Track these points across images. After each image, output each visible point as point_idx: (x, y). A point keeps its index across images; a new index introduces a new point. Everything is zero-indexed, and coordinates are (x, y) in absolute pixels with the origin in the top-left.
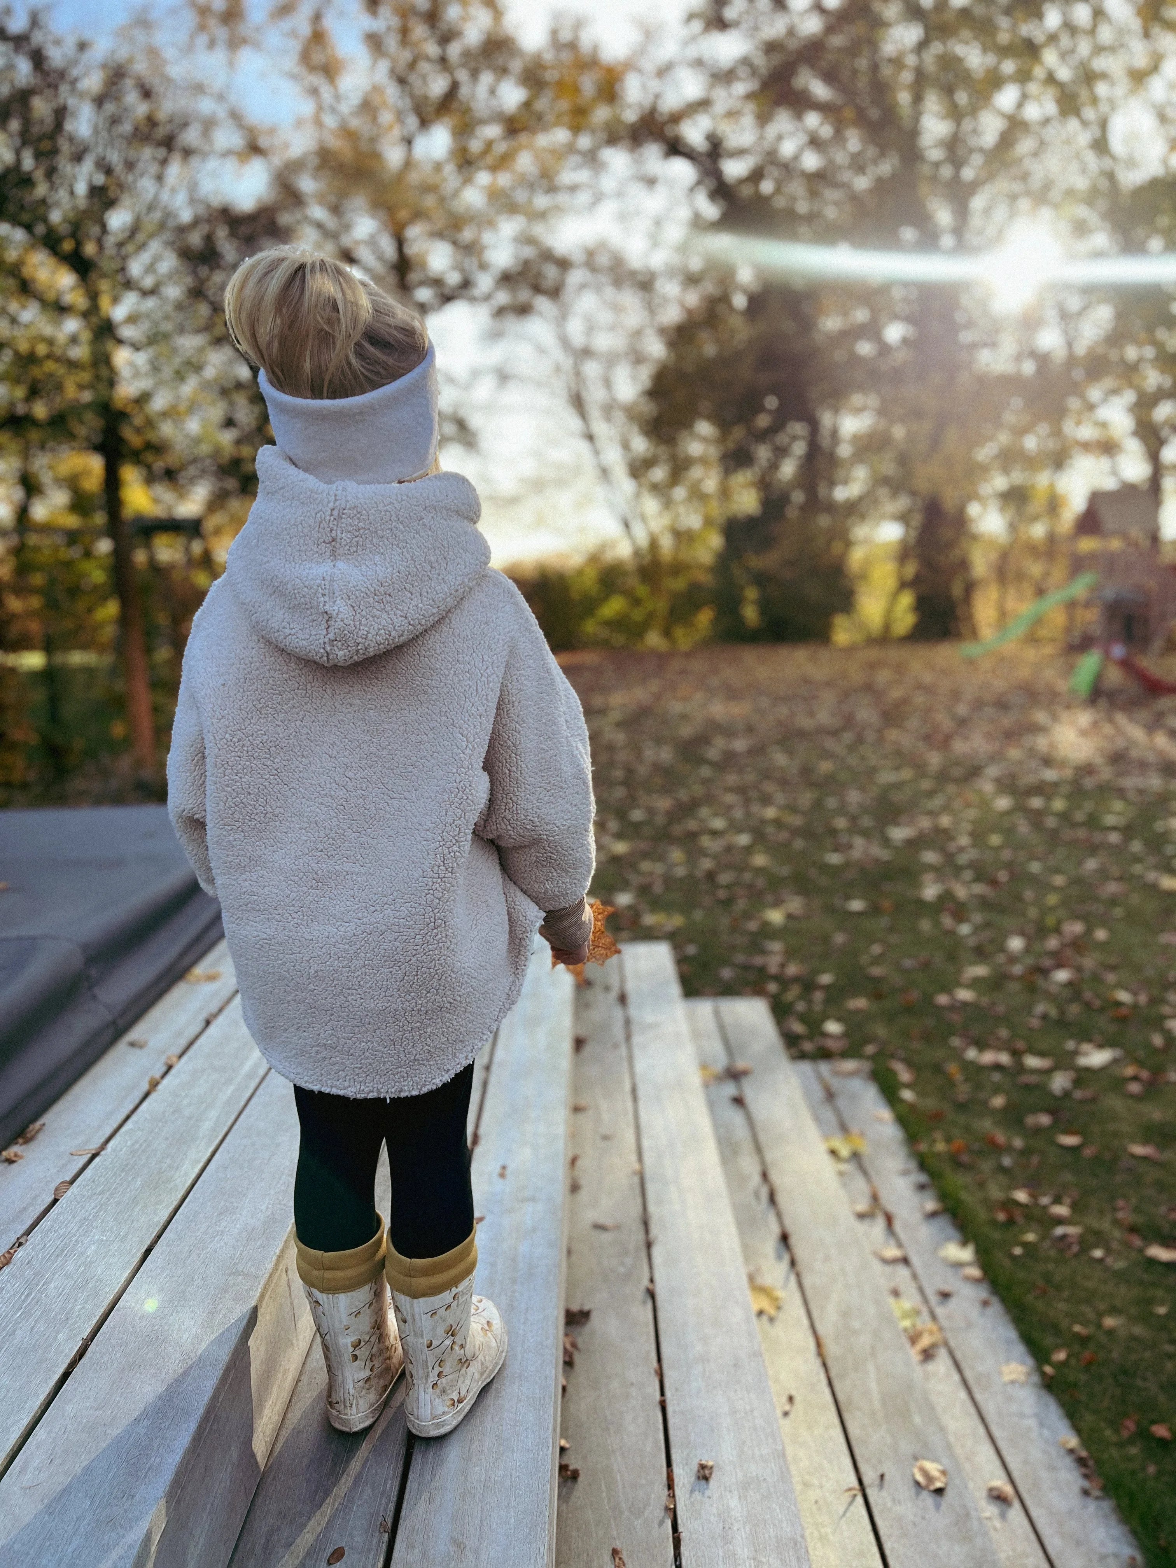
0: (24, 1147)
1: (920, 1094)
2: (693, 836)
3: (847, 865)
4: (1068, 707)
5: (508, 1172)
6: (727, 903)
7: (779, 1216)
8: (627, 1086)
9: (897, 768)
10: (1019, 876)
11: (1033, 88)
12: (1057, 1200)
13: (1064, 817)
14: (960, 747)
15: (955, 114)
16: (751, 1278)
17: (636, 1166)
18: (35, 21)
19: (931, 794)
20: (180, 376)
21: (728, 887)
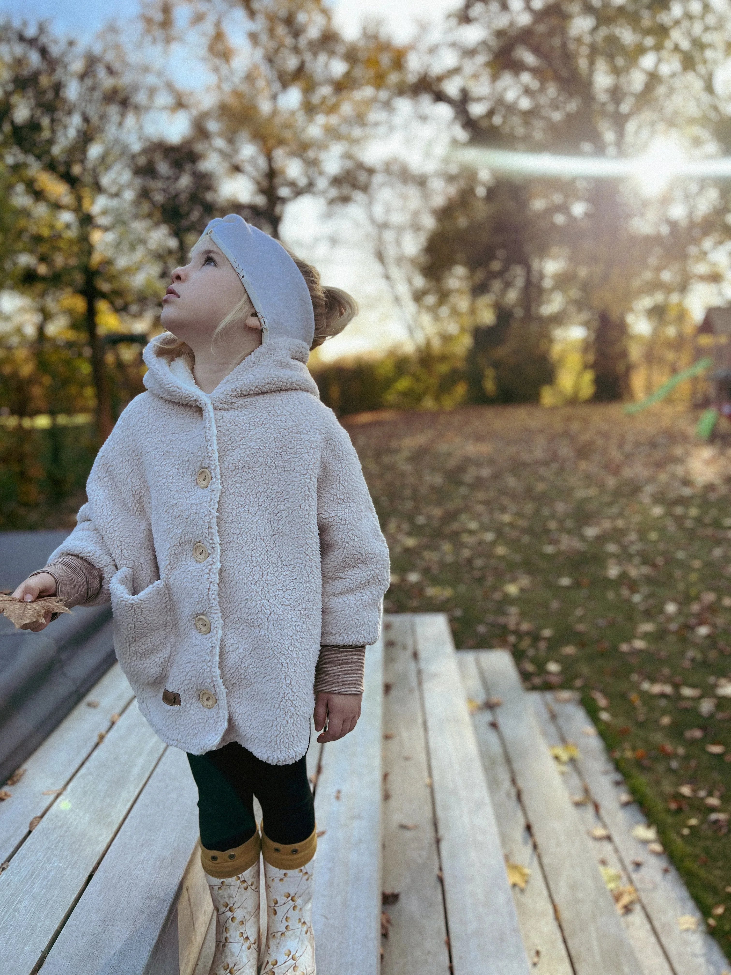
0: (12, 787)
1: (613, 715)
2: (456, 534)
3: (558, 554)
4: (696, 445)
5: (342, 795)
6: (480, 580)
7: (524, 811)
8: (420, 720)
9: (588, 487)
10: (670, 561)
11: (664, 54)
12: (710, 794)
13: (698, 520)
14: (627, 473)
15: (616, 71)
16: (507, 858)
17: (427, 781)
18: (42, 29)
19: (610, 504)
20: (133, 248)
21: (482, 569)
